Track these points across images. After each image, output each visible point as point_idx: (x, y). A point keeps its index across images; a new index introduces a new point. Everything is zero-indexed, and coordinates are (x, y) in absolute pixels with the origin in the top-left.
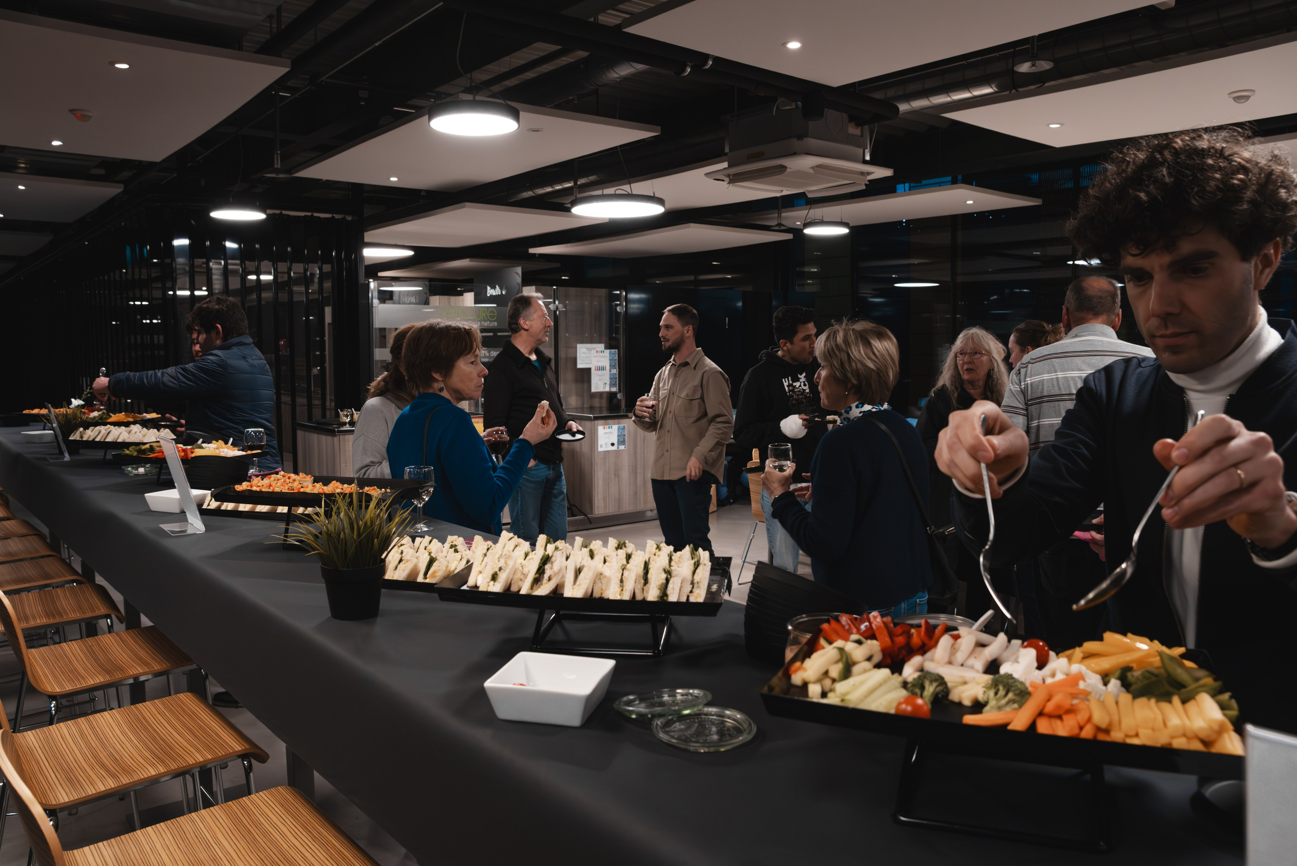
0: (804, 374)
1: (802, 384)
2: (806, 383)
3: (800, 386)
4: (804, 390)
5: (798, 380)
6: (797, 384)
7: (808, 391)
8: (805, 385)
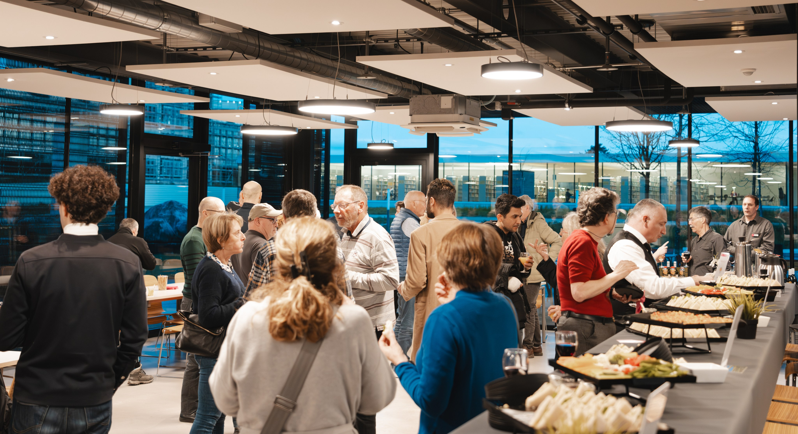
0: (511, 242)
1: (509, 248)
2: (512, 248)
3: (508, 249)
4: (510, 253)
5: (507, 245)
6: (507, 247)
7: (512, 253)
8: (511, 249)
